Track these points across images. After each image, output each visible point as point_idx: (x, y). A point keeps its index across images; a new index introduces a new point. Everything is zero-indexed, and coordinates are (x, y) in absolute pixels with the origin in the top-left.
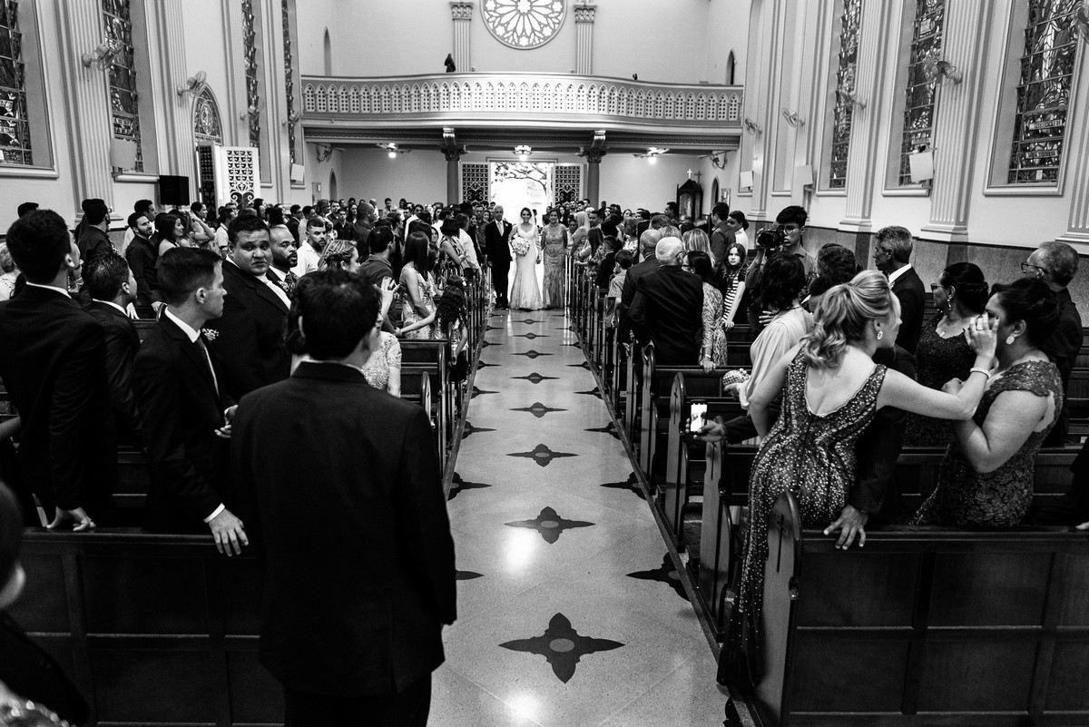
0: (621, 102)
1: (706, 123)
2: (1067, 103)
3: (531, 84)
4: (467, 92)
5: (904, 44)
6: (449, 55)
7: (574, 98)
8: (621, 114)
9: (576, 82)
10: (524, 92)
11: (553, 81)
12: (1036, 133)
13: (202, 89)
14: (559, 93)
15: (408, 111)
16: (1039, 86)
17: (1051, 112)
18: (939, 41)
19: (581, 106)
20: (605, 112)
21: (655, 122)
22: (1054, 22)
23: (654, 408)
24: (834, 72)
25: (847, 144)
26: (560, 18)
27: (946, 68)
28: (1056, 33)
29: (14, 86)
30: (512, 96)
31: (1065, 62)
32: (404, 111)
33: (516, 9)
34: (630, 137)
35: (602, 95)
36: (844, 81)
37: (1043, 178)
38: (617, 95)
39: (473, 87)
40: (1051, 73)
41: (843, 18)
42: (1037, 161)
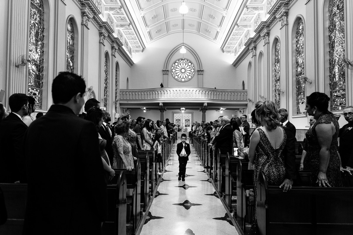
0: (211, 95)
1: (237, 101)
2: (345, 87)
3: (185, 90)
4: (167, 93)
5: (293, 74)
6: (162, 83)
7: (198, 94)
8: (211, 98)
9: (198, 90)
10: (183, 92)
11: (191, 89)
12: (337, 96)
13: (92, 91)
14: (193, 92)
15: (150, 98)
16: (336, 83)
17: (340, 90)
18: (304, 73)
19: (200, 96)
20: (207, 98)
21: (221, 100)
22: (337, 65)
23: (221, 168)
24: (274, 84)
25: (280, 104)
26: (193, 73)
27: (307, 79)
28: (338, 68)
29: (40, 88)
30: (180, 94)
31: (342, 75)
32: (148, 98)
33: (181, 71)
34: (214, 105)
35: (206, 93)
36: (277, 86)
37: (341, 109)
38: (210, 93)
39: (168, 91)
40: (339, 79)
41: (275, 69)
42: (339, 104)
